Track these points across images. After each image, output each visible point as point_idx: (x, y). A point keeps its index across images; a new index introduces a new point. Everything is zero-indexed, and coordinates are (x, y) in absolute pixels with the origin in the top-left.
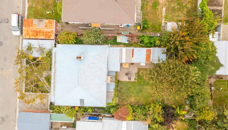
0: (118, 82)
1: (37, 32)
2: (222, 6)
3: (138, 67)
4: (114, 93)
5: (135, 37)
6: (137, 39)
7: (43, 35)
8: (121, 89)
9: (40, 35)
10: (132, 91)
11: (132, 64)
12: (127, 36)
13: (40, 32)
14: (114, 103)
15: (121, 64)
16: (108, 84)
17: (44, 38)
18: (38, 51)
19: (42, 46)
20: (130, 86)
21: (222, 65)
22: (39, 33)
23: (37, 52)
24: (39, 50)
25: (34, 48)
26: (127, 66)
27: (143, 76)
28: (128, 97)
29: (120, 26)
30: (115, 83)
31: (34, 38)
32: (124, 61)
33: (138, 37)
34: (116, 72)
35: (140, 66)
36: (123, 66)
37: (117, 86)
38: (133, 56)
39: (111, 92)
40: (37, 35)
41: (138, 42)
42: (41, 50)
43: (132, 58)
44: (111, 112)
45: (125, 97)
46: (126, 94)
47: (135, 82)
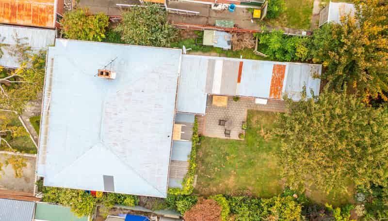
0: (199, 140)
1: (13, 8)
3: (249, 108)
4: (188, 165)
5: (247, 36)
6: (253, 41)
7: (29, 15)
8: (207, 155)
9: (21, 16)
10: (232, 162)
11: (236, 98)
12: (227, 32)
13: (21, 7)
14: (186, 190)
15: (210, 98)
16: (174, 144)
17: (30, 23)
18: (13, 53)
19: (25, 41)
20: (226, 149)
22: (19, 10)
23: (11, 54)
24: (16, 52)
25: (5, 45)
26: (224, 103)
27: (260, 129)
28: (220, 176)
29: (213, 8)
30: (191, 143)
31: (7, 21)
32: (216, 91)
33: (255, 36)
34: (197, 116)
35: (255, 104)
36: (214, 103)
37: (196, 148)
38: (239, 81)
39: (180, 162)
40: (14, 14)
41: (254, 48)
42: (22, 50)
43: (238, 84)
44: (179, 209)
45: (213, 176)
46: (216, 168)
47: (238, 142)
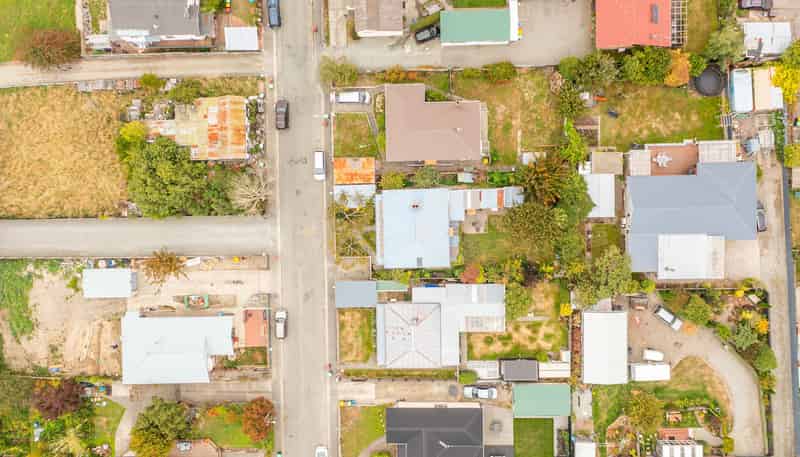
0: (463, 236)
1: (352, 175)
2: (597, 124)
3: (488, 214)
4: (459, 248)
5: (482, 174)
6: (485, 177)
7: (361, 178)
8: (468, 243)
9: (356, 179)
10: (482, 246)
11: (481, 210)
12: (471, 173)
14: (459, 263)
16: (451, 238)
17: (362, 182)
19: (360, 193)
20: (478, 239)
21: (595, 205)
22: (355, 176)
23: (353, 201)
24: (355, 199)
25: (349, 196)
26: (474, 213)
27: (495, 225)
28: (476, 255)
29: (460, 160)
30: (459, 237)
31: (349, 183)
32: (469, 207)
33: (486, 173)
34: (460, 222)
35: (491, 212)
36: (469, 213)
37: (462, 240)
39: (455, 248)
40: (352, 179)
41: (487, 181)
42: (359, 198)
43: (480, 203)
44: (456, 275)
45: (473, 256)
46: (474, 251)
47: (485, 234)
